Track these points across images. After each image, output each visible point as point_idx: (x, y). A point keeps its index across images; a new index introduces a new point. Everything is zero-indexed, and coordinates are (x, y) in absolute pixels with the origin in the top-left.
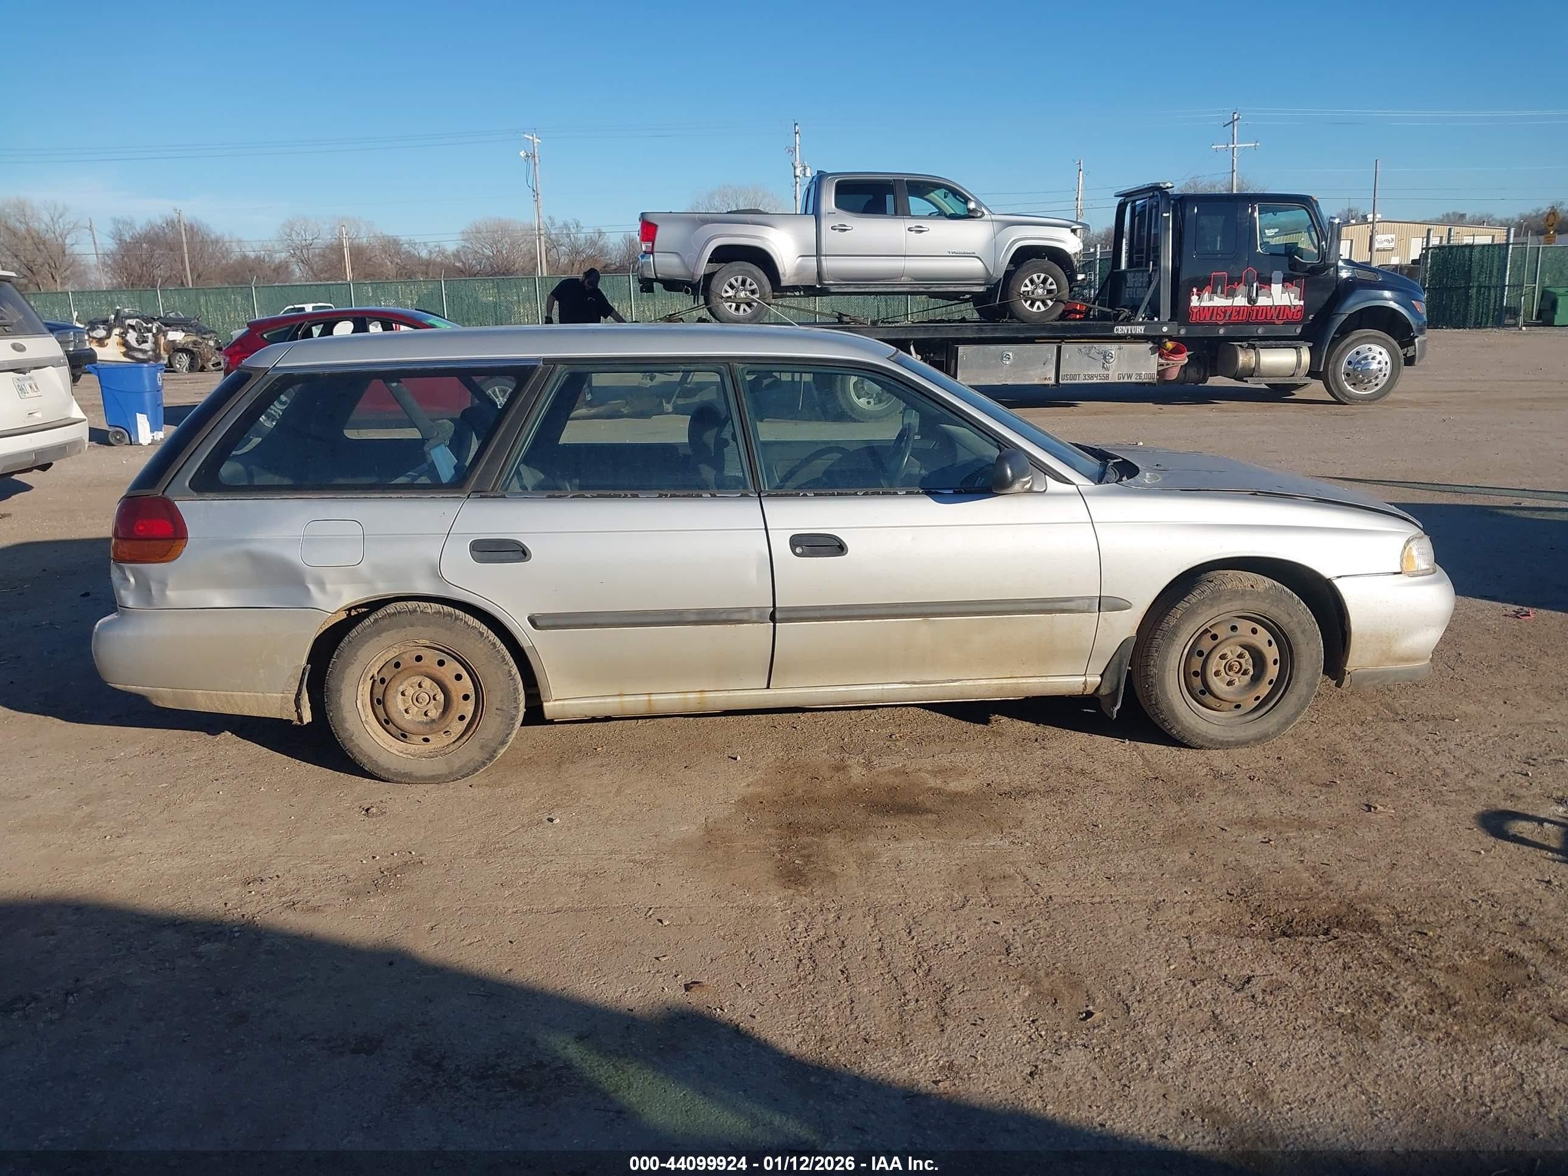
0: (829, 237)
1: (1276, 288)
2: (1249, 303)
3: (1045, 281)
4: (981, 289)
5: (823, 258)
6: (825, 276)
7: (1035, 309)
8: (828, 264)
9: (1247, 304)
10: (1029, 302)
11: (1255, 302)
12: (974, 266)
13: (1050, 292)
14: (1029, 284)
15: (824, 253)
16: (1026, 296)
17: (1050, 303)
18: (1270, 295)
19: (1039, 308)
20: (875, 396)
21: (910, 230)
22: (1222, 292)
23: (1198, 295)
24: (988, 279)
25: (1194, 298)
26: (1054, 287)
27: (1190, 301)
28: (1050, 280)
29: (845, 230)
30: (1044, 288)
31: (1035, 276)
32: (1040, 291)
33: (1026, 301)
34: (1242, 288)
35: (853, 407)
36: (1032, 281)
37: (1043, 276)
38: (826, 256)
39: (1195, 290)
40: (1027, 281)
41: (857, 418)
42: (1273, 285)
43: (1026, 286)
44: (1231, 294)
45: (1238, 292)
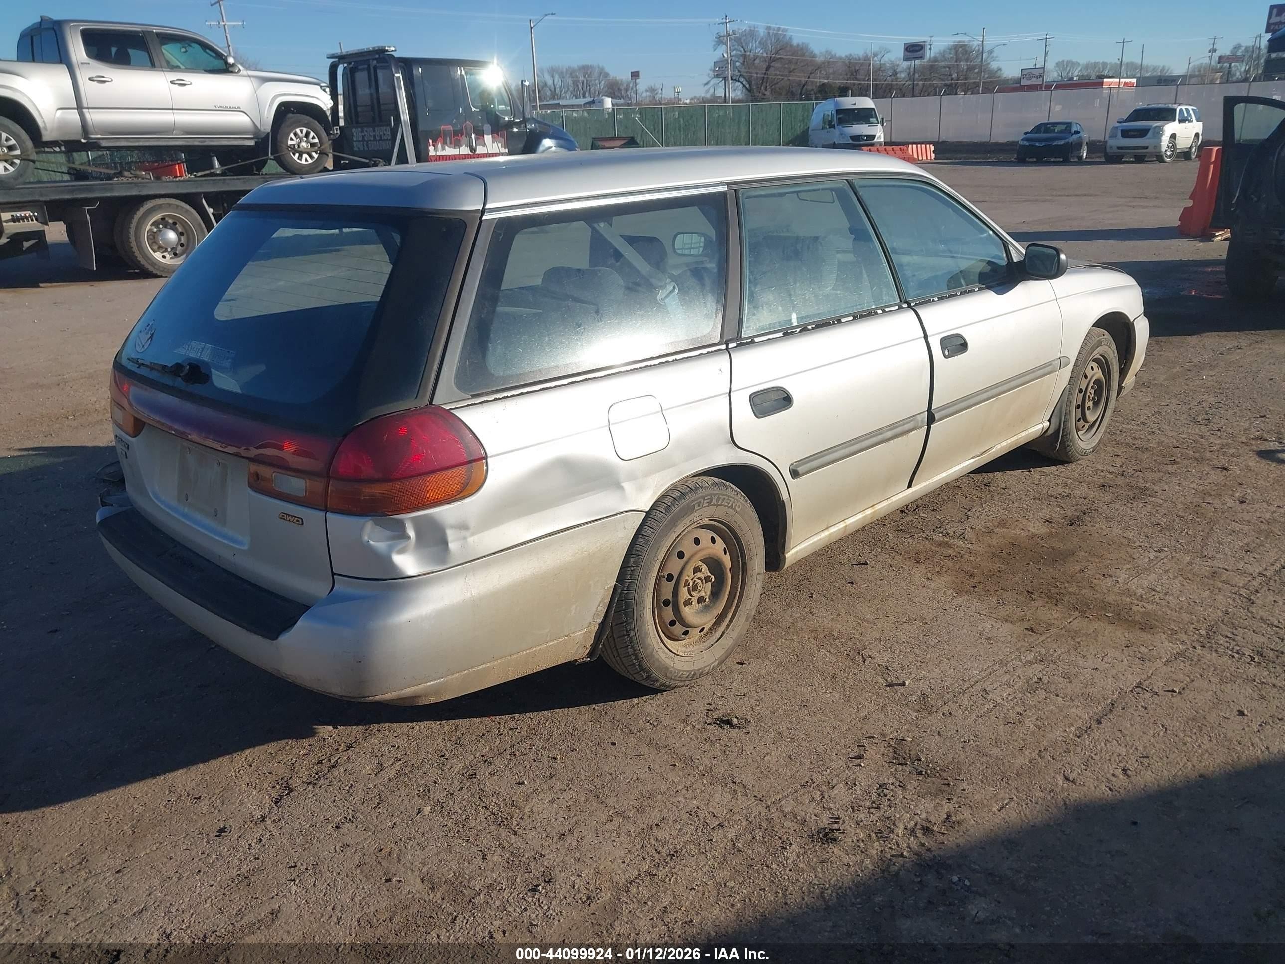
0: (89, 89)
1: (488, 138)
2: (471, 151)
3: (307, 135)
4: (252, 143)
5: (85, 110)
6: (91, 129)
7: (303, 162)
8: (93, 117)
9: (470, 153)
10: (297, 155)
11: (475, 150)
12: (241, 120)
13: (313, 145)
14: (294, 137)
15: (85, 105)
16: (294, 150)
17: (316, 156)
18: (484, 145)
19: (306, 160)
20: (169, 250)
21: (172, 82)
22: (451, 143)
23: (434, 145)
24: (256, 132)
25: (431, 148)
26: (316, 140)
27: (428, 151)
28: (312, 134)
29: (104, 82)
30: (307, 142)
31: (298, 130)
32: (304, 144)
33: (294, 154)
34: (464, 139)
35: (154, 263)
36: (296, 134)
37: (305, 130)
38: (88, 108)
39: (431, 141)
40: (292, 135)
41: (159, 274)
42: (485, 136)
43: (292, 139)
44: (457, 145)
45: (462, 142)
